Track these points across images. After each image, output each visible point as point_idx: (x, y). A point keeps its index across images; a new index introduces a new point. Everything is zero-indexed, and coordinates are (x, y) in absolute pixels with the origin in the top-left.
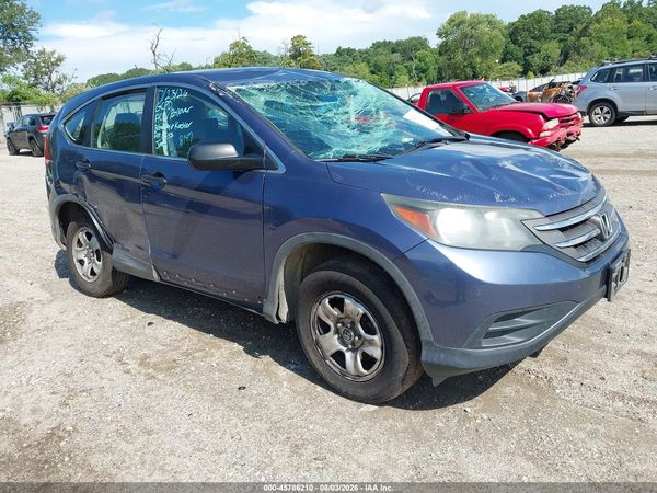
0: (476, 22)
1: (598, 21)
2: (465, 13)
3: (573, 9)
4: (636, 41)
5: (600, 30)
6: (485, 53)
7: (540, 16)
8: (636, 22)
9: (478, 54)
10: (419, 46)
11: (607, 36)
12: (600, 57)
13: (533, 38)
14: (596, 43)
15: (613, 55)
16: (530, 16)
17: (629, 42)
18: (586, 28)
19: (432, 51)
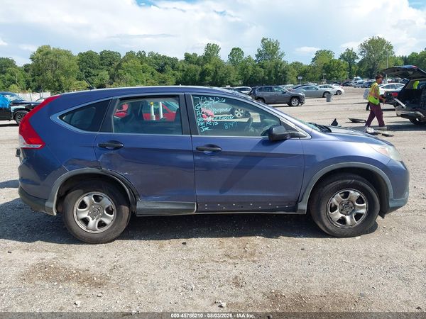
0: (59, 53)
1: (126, 61)
2: (49, 47)
3: (110, 53)
4: (147, 74)
5: (128, 67)
6: (67, 74)
7: (91, 54)
8: (145, 64)
9: (61, 74)
10: (8, 64)
11: (132, 70)
12: (131, 82)
13: (89, 67)
14: (127, 74)
15: (137, 81)
16: (86, 54)
17: (144, 75)
18: (119, 65)
19: (19, 68)
